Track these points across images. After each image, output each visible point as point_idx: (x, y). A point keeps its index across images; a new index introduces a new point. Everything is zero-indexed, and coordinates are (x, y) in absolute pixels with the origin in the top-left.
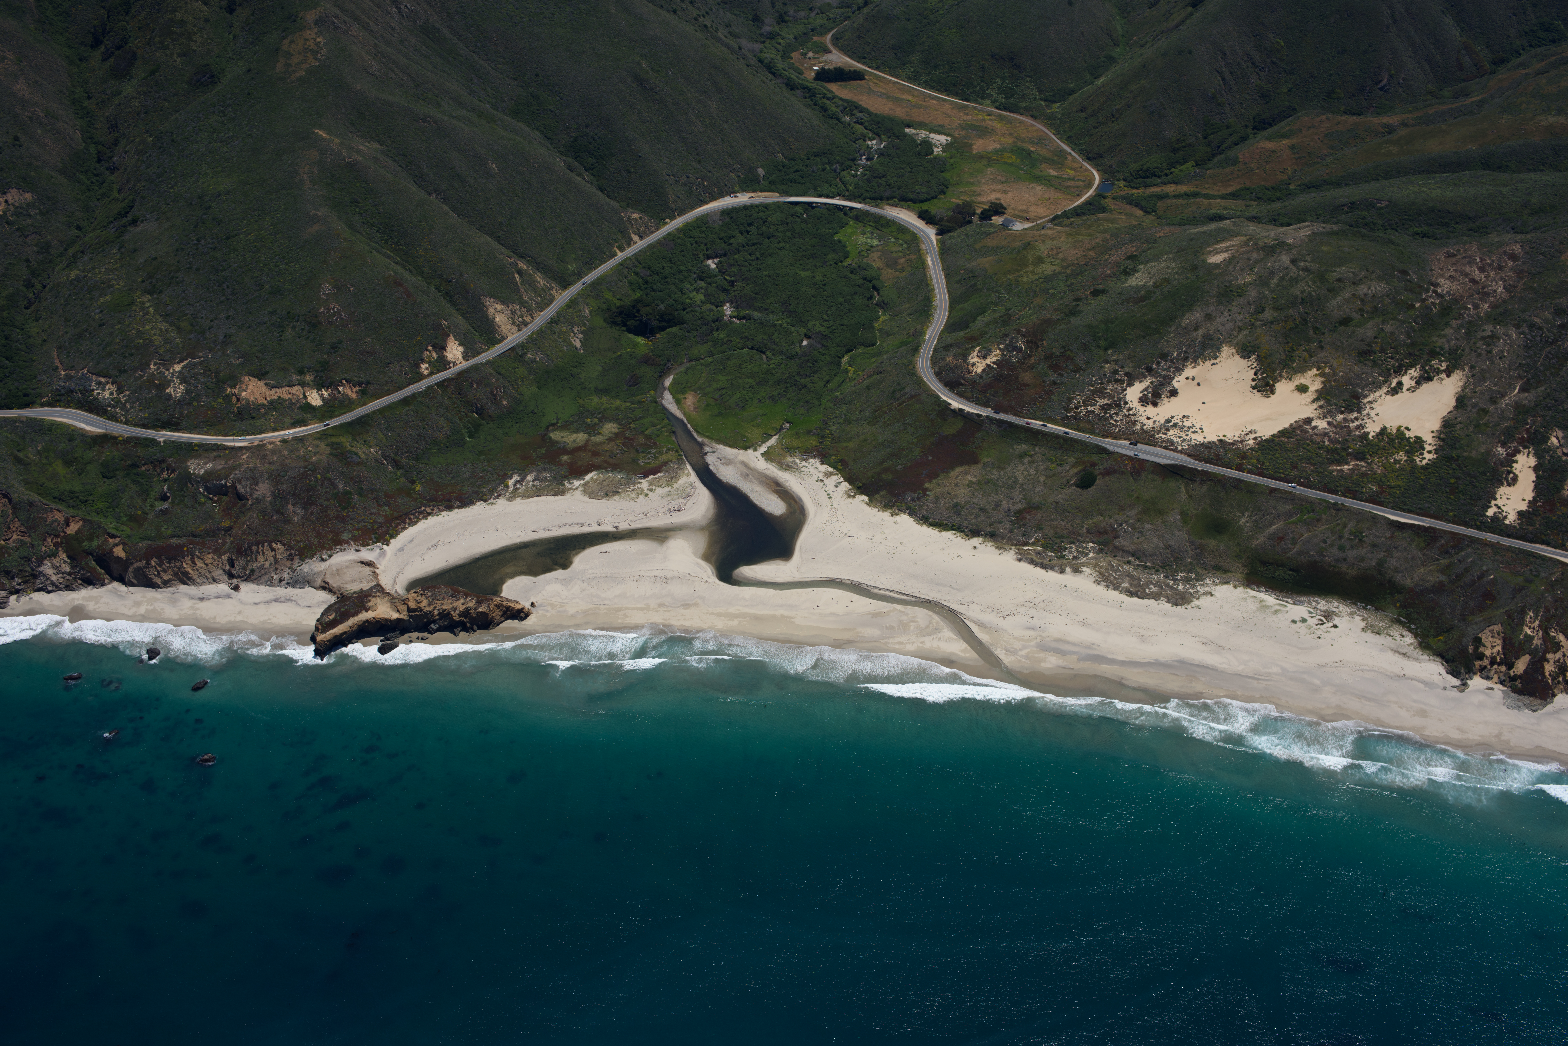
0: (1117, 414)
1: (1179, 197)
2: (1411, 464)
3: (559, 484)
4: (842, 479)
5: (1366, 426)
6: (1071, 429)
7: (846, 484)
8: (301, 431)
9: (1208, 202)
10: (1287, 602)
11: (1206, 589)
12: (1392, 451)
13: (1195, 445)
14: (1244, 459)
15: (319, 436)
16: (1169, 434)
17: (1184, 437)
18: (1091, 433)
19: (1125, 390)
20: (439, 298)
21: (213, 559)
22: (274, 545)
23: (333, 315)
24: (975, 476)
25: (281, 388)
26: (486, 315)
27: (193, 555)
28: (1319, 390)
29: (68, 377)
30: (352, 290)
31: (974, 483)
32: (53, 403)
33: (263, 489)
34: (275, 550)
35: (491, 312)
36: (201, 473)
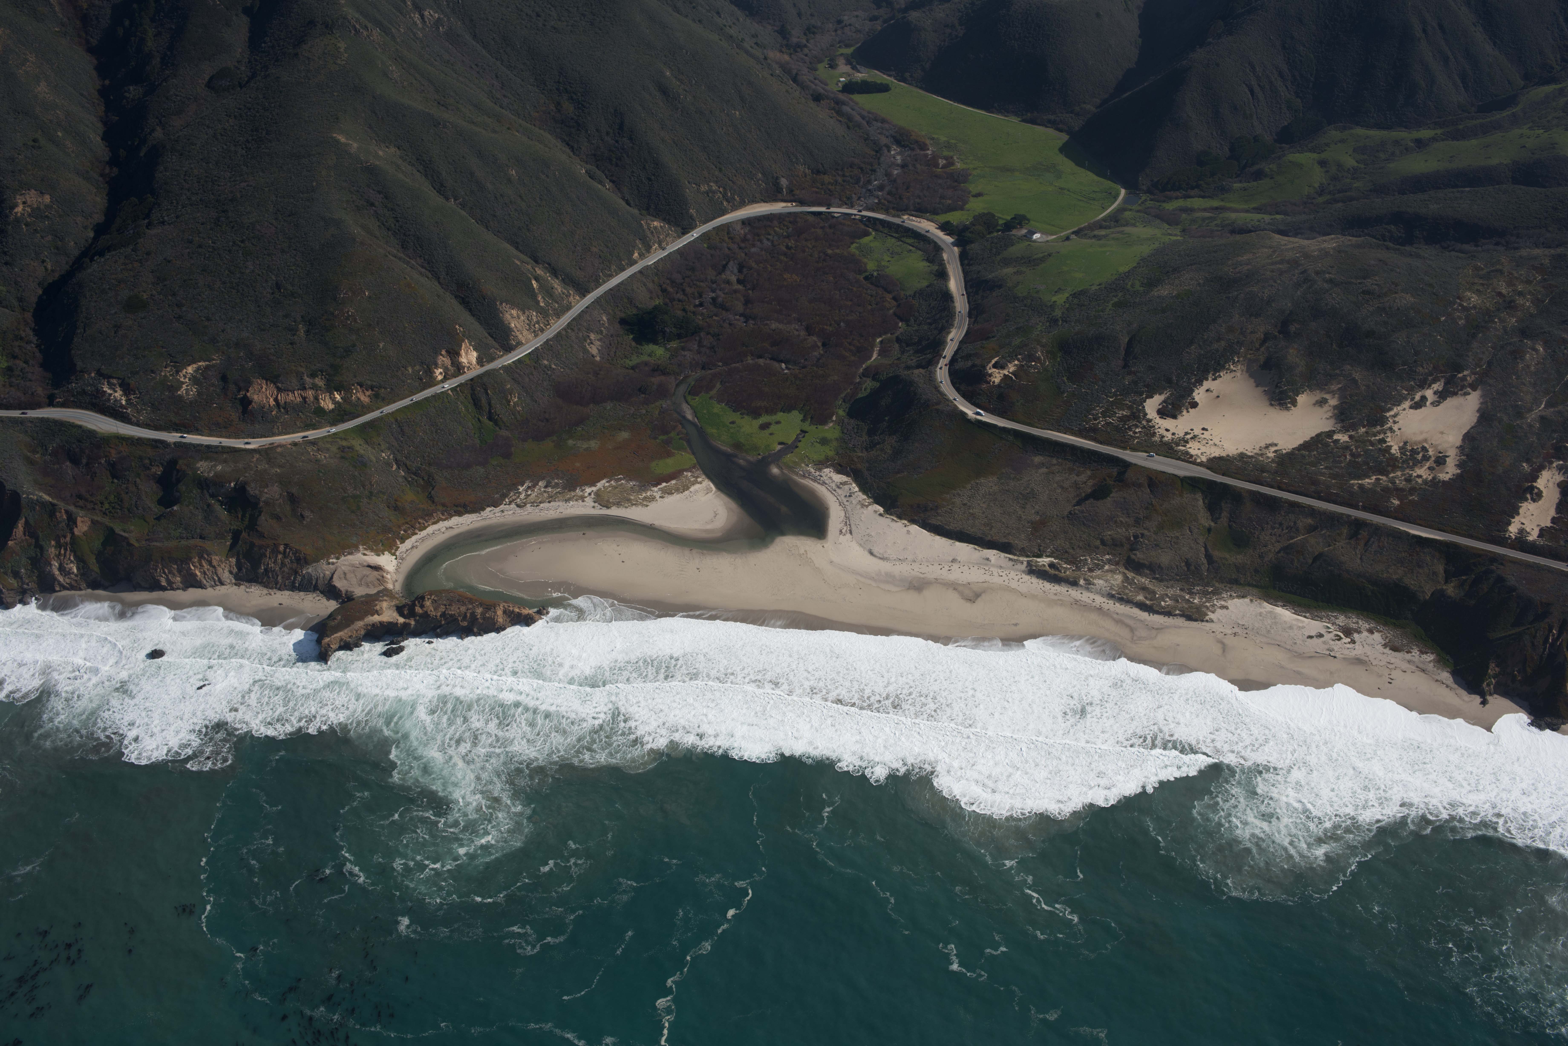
0: (1137, 426)
1: (1205, 210)
2: (1434, 478)
3: (570, 491)
4: (857, 489)
5: (1388, 439)
6: (1089, 440)
7: (860, 494)
8: (312, 434)
9: (1233, 216)
10: (1305, 617)
11: (1223, 603)
12: (1415, 465)
13: (1215, 458)
14: (1263, 472)
15: (330, 440)
16: (1188, 446)
17: (1203, 449)
18: (1108, 444)
19: (1145, 401)
20: (455, 303)
21: (220, 561)
22: (281, 548)
23: (347, 318)
24: (990, 487)
25: (293, 391)
26: (502, 321)
27: (200, 557)
28: (1342, 404)
29: (81, 379)
30: (367, 293)
31: (990, 494)
32: (65, 404)
33: (273, 492)
34: (283, 553)
35: (507, 318)
36: (211, 475)
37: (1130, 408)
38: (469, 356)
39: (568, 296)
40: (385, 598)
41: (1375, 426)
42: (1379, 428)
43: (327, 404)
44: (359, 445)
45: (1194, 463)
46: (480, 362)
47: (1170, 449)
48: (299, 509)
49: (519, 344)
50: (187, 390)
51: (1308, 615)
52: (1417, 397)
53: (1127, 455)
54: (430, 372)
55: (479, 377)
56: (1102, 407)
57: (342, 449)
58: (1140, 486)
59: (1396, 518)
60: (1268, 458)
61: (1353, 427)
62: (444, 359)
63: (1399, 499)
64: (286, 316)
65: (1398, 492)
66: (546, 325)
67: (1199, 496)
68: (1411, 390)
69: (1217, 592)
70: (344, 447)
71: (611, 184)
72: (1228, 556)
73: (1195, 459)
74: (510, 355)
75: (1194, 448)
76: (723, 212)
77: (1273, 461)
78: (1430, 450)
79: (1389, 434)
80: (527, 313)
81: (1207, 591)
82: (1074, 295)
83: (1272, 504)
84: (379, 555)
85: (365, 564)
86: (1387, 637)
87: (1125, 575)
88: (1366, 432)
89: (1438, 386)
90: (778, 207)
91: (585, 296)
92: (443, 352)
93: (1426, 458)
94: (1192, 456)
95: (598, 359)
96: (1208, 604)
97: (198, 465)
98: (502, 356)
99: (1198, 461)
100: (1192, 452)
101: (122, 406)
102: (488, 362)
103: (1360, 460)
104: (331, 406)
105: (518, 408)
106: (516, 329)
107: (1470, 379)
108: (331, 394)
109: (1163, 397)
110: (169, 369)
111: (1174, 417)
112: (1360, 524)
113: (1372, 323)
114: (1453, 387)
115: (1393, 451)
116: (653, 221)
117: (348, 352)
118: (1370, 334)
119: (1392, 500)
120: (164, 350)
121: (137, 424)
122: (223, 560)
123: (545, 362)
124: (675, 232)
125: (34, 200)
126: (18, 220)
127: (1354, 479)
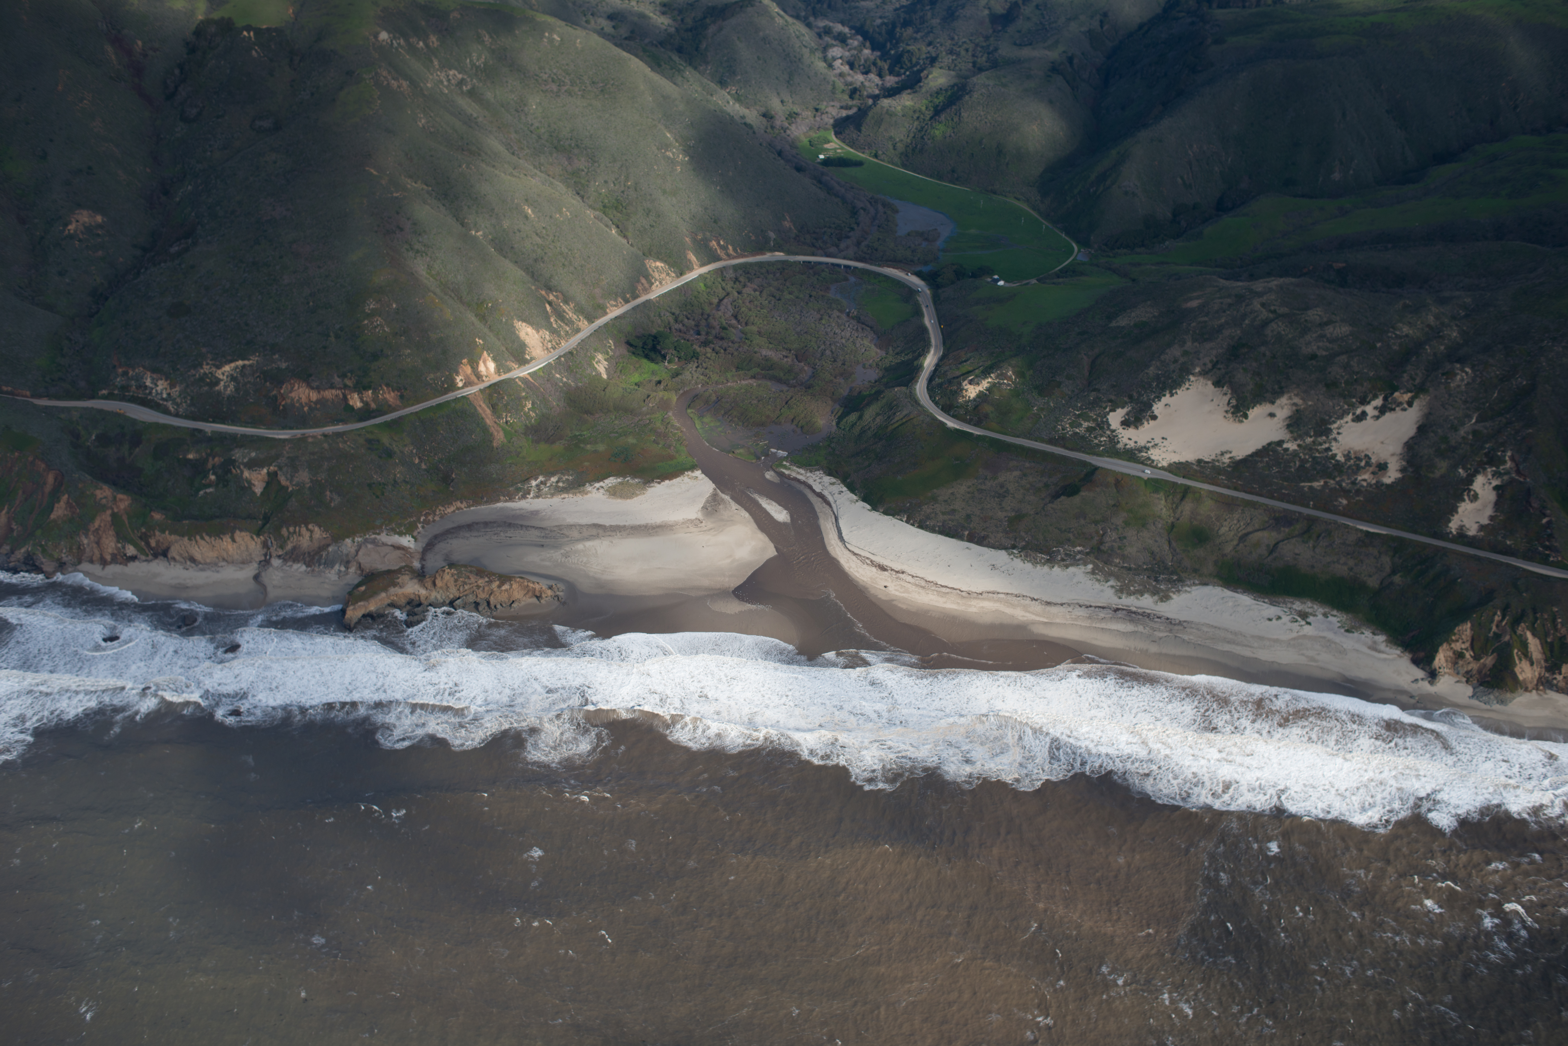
0: (1102, 436)
2: (1377, 482)
3: (580, 486)
4: (845, 489)
5: (1333, 448)
6: (1059, 447)
7: (849, 493)
8: (340, 427)
10: (1264, 602)
11: (1187, 589)
12: (1358, 470)
13: (1174, 462)
14: (1220, 475)
15: (357, 433)
16: (1149, 453)
17: (1164, 456)
18: (1077, 451)
19: (1108, 414)
20: (475, 320)
21: (252, 538)
22: (310, 526)
23: (376, 327)
24: (969, 487)
25: (324, 390)
26: (518, 337)
27: (233, 533)
28: (1290, 417)
29: (125, 374)
30: (394, 306)
31: (969, 493)
32: (110, 397)
33: (304, 476)
34: (312, 532)
35: (522, 335)
36: (245, 461)
37: (1095, 420)
38: (487, 366)
39: (578, 320)
41: (1321, 435)
42: (1324, 438)
43: (356, 402)
44: (385, 439)
45: (1157, 467)
46: (498, 371)
47: (1132, 455)
48: (328, 493)
49: (533, 358)
50: (225, 387)
51: (1266, 600)
52: (1358, 412)
53: (1093, 460)
54: (451, 380)
55: (497, 385)
56: (1070, 418)
57: (369, 441)
58: (1108, 486)
59: (1345, 515)
60: (1224, 463)
61: (1300, 437)
62: (466, 369)
63: (1346, 499)
65: (1346, 493)
66: (557, 343)
67: (1161, 495)
68: (1353, 406)
69: (1180, 580)
70: (371, 440)
71: (617, 228)
72: (1190, 549)
73: (1157, 464)
74: (524, 367)
75: (1155, 455)
76: (718, 258)
77: (1229, 466)
78: (1372, 458)
79: (1334, 444)
80: (541, 332)
81: (1172, 578)
82: (1039, 327)
84: (400, 536)
85: (390, 544)
86: (1341, 621)
87: (1095, 565)
88: (1313, 442)
89: (1378, 402)
90: (766, 256)
91: (593, 322)
92: (465, 362)
93: (1368, 465)
94: (1153, 461)
95: (605, 377)
96: (1173, 589)
97: (234, 452)
98: (518, 368)
99: (1160, 465)
100: (1153, 457)
101: (163, 399)
102: (505, 373)
103: (1308, 465)
104: (359, 405)
105: (532, 414)
106: (530, 345)
107: (1407, 397)
108: (360, 393)
109: (1125, 410)
110: (208, 367)
111: (1137, 428)
112: (1312, 521)
113: (1315, 348)
114: (1391, 403)
115: (1338, 458)
116: (655, 261)
117: (375, 357)
118: (1314, 357)
119: (1340, 500)
120: (204, 350)
121: (177, 415)
122: (255, 537)
123: (558, 376)
124: (674, 272)
125: (86, 220)
126: (71, 237)
127: (1304, 481)
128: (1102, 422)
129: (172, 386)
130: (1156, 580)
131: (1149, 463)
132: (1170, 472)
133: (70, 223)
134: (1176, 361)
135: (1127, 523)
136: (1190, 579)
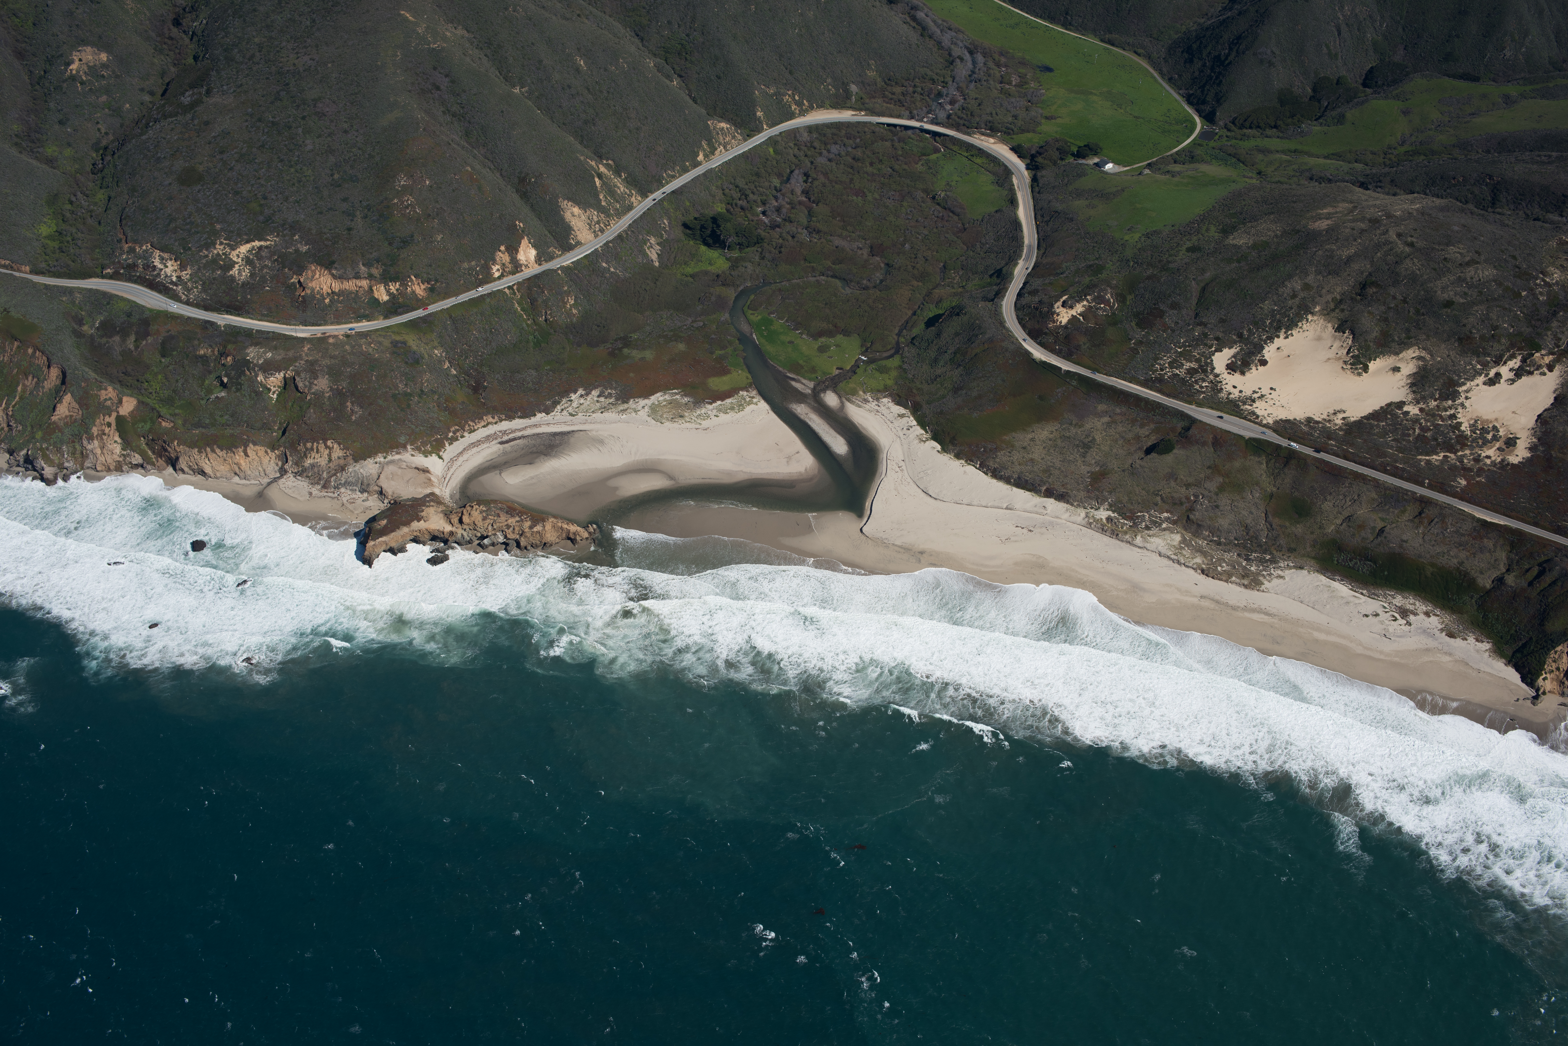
0: (1204, 380)
1: (1283, 152)
2: (1503, 460)
3: (624, 402)
4: (915, 423)
5: (1459, 416)
6: (1155, 391)
7: (918, 428)
8: (364, 326)
9: (1312, 161)
10: (1362, 594)
11: (1280, 572)
12: (1484, 444)
13: (1281, 420)
14: (1330, 439)
15: (383, 333)
16: (1255, 405)
17: (1270, 410)
18: (1174, 397)
19: (1213, 355)
20: (516, 197)
21: (266, 452)
22: (329, 443)
23: (407, 207)
24: (1052, 432)
25: (348, 279)
26: (563, 219)
27: (246, 446)
28: (1414, 374)
29: (132, 250)
30: (428, 182)
31: (1050, 440)
32: (115, 276)
33: (322, 384)
34: (331, 449)
35: (568, 216)
36: (260, 362)
37: (1198, 361)
38: (527, 254)
39: (631, 195)
40: (432, 504)
41: (1447, 399)
42: (1450, 402)
43: (381, 294)
44: (413, 341)
45: (1260, 424)
46: (539, 260)
47: (1234, 407)
48: (349, 404)
49: (579, 244)
50: (240, 272)
51: (1365, 592)
52: (1492, 373)
53: (1191, 410)
54: (487, 269)
55: (536, 277)
56: (1170, 357)
57: (395, 344)
58: (1204, 444)
59: (1462, 499)
60: (1336, 425)
61: (1424, 399)
62: (503, 256)
63: (1466, 479)
64: (345, 200)
65: (1465, 471)
66: (606, 226)
67: (1263, 460)
68: (1486, 366)
69: (1273, 561)
70: (397, 342)
71: (679, 79)
72: (1287, 524)
73: (1261, 421)
74: (568, 255)
75: (1260, 408)
76: (791, 116)
77: (1340, 429)
78: (1501, 430)
79: (1460, 410)
80: (588, 212)
81: (1264, 558)
82: (1147, 236)
83: (1336, 473)
84: (426, 456)
85: (414, 466)
86: (1443, 622)
87: (1183, 536)
88: (1437, 406)
89: (1515, 363)
90: (846, 115)
91: (647, 197)
92: (503, 248)
93: (1496, 438)
94: (1258, 417)
95: (657, 264)
96: (1264, 573)
97: (248, 351)
98: (561, 255)
99: (1264, 422)
100: (1258, 412)
101: (172, 283)
102: (546, 261)
103: (1428, 434)
104: (385, 298)
105: (574, 311)
106: (575, 228)
107: (1547, 359)
108: (386, 284)
109: (1233, 351)
110: (222, 247)
111: (1243, 373)
112: (1424, 502)
113: (1452, 293)
114: (1529, 366)
115: (1463, 428)
116: (720, 122)
117: (405, 242)
118: (1449, 304)
119: (1458, 479)
120: (218, 227)
121: (188, 303)
122: (269, 451)
123: (604, 265)
124: (741, 134)
125: (90, 57)
126: (73, 78)
127: (1421, 454)
128: (1207, 364)
129: (182, 267)
130: (1247, 559)
131: (1253, 418)
132: (1275, 431)
133: (73, 62)
134: (1294, 296)
135: (1221, 489)
136: (1284, 560)
